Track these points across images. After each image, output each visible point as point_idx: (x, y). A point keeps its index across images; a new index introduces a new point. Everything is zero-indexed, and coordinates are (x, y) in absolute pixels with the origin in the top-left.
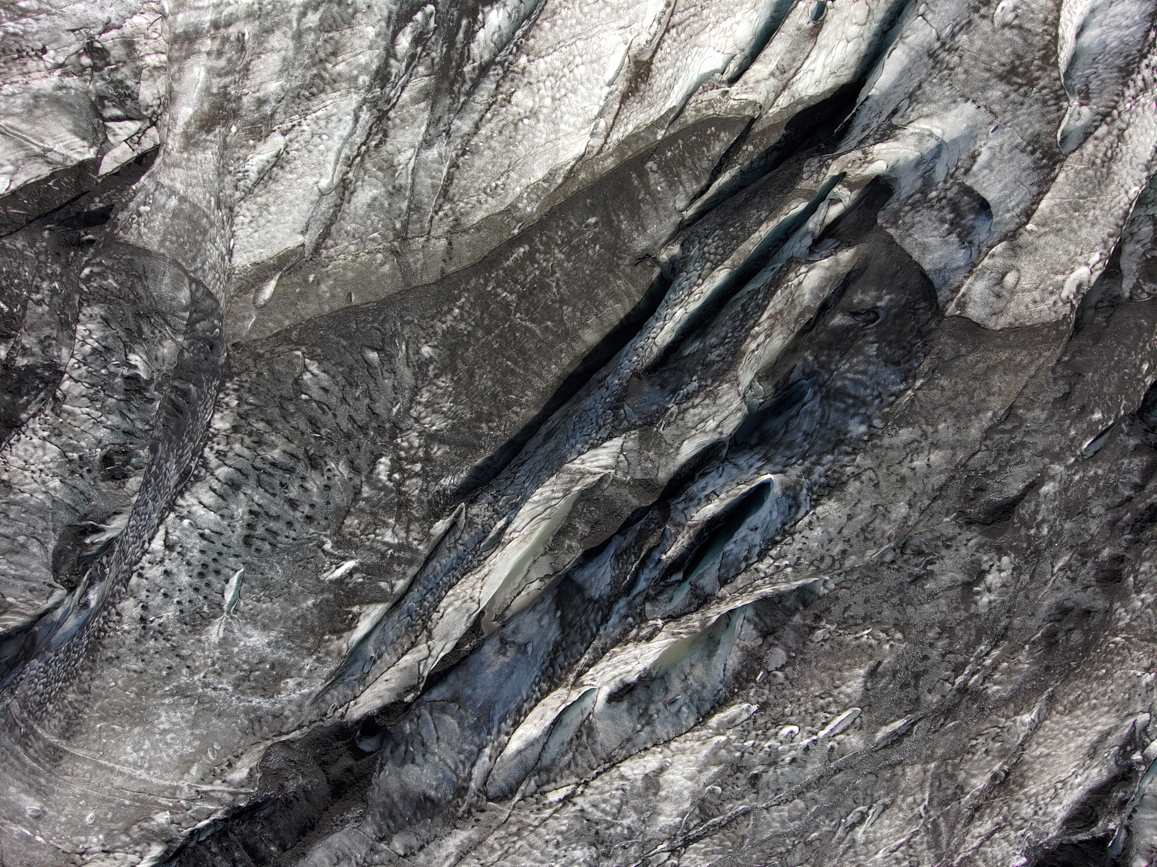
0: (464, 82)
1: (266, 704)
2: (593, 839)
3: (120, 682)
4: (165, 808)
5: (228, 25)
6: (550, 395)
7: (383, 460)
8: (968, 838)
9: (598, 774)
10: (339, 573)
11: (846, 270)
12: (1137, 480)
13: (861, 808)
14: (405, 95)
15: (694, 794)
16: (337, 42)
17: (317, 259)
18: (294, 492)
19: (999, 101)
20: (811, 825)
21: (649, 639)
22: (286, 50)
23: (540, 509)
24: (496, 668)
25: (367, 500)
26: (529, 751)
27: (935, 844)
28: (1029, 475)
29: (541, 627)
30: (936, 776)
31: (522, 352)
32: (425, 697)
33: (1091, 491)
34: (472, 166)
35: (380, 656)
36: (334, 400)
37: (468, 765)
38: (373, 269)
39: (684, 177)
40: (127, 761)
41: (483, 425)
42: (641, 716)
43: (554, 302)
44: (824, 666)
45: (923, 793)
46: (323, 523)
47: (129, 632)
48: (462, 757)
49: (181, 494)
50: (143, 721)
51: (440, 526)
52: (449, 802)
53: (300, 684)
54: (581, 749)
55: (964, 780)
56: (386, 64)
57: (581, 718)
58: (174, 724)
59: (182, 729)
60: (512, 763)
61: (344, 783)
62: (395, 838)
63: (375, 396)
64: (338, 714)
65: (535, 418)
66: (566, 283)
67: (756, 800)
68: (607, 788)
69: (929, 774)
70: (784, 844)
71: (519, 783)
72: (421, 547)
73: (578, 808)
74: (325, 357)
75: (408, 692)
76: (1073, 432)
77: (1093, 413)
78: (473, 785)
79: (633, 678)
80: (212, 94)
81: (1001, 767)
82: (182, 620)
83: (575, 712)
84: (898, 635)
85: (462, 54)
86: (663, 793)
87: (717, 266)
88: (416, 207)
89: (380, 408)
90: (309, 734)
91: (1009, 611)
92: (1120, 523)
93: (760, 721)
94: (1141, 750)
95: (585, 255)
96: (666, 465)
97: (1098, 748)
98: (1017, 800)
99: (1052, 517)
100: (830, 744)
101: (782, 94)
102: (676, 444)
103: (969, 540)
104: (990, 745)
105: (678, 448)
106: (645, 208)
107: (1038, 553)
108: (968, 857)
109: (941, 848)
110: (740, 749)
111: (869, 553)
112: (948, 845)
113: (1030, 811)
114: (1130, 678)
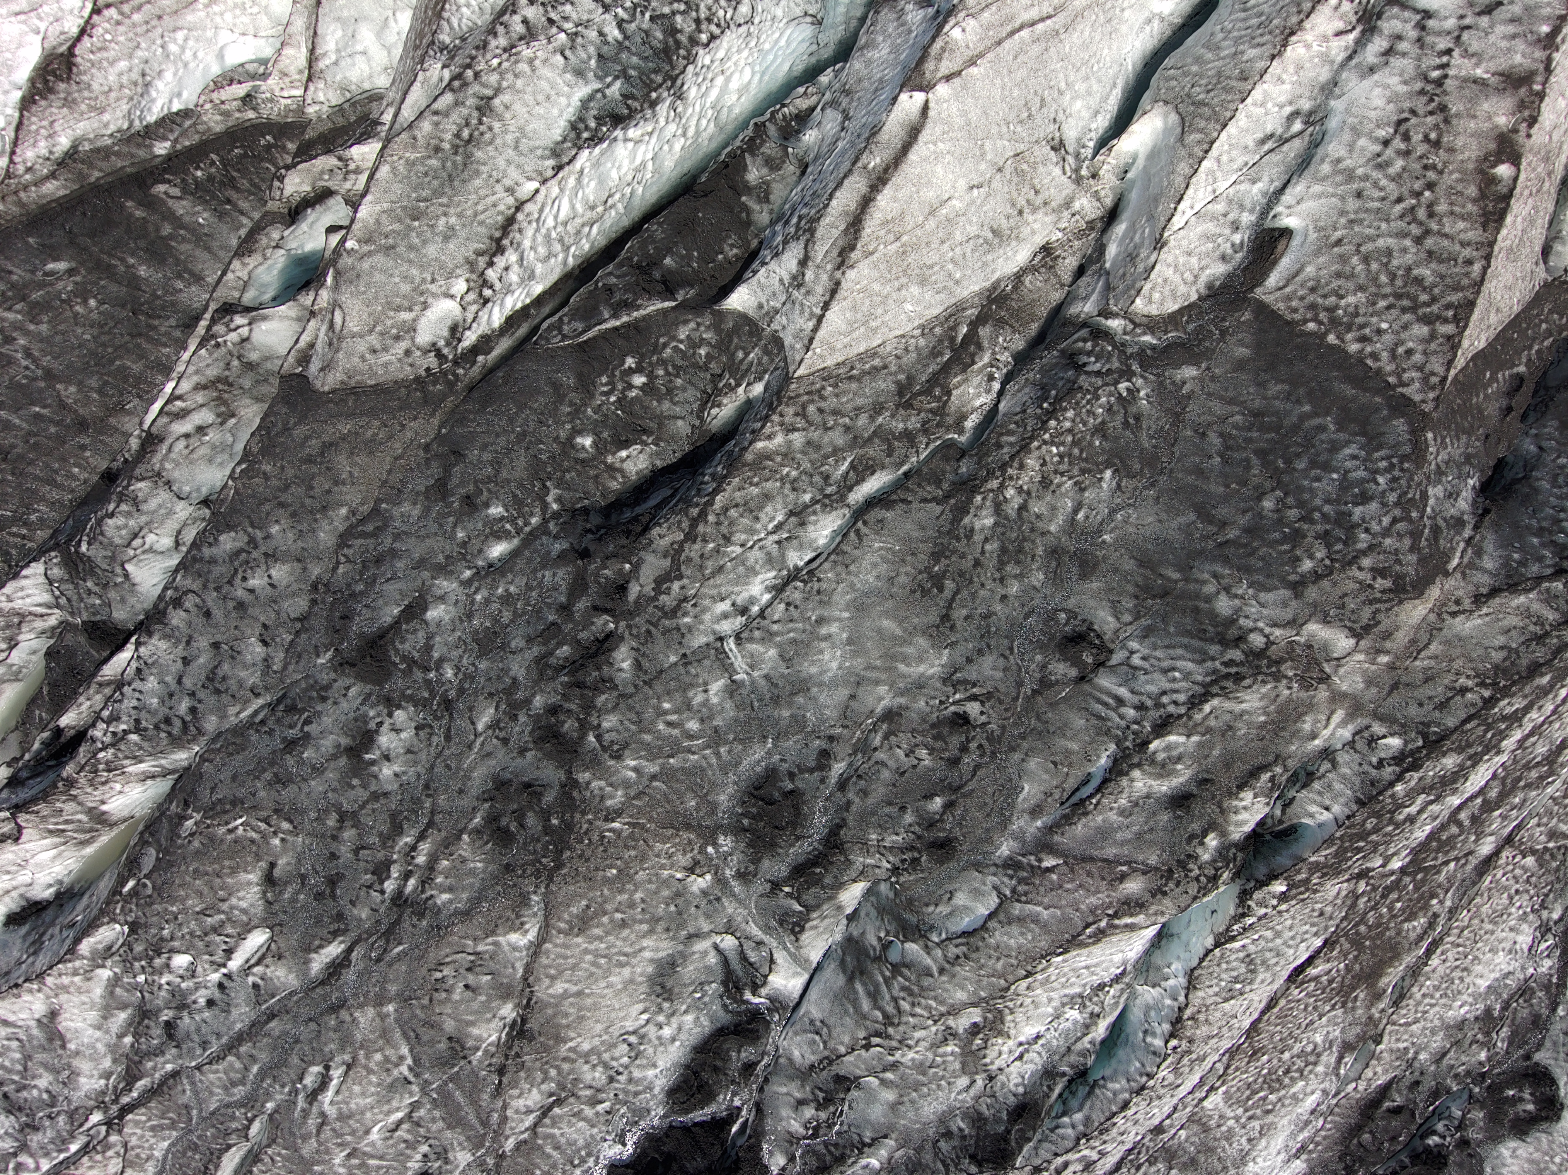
2: (6, 1105)
8: (509, 1113)
12: (563, 599)
15: (113, 1049)
20: (260, 1092)
27: (455, 1121)
28: (403, 595)
33: (507, 616)
42: (34, 943)
43: (32, 379)
44: (196, 871)
45: (396, 1047)
66: (46, 352)
67: (180, 1056)
69: (389, 1020)
70: (233, 1118)
76: (460, 535)
77: (487, 505)
79: (42, 893)
84: (286, 825)
86: (71, 1047)
91: (427, 787)
92: (553, 661)
93: (139, 948)
94: (755, 989)
95: (69, 314)
96: (123, 600)
97: (669, 984)
98: (565, 1059)
99: (455, 653)
100: (251, 979)
101: (312, 87)
102: (118, 570)
103: (348, 688)
104: (471, 979)
105: (127, 576)
106: (184, 247)
107: (448, 704)
108: (525, 1142)
109: (472, 1127)
110: (136, 987)
111: (232, 711)
112: (485, 1123)
113: (599, 1076)
114: (666, 883)
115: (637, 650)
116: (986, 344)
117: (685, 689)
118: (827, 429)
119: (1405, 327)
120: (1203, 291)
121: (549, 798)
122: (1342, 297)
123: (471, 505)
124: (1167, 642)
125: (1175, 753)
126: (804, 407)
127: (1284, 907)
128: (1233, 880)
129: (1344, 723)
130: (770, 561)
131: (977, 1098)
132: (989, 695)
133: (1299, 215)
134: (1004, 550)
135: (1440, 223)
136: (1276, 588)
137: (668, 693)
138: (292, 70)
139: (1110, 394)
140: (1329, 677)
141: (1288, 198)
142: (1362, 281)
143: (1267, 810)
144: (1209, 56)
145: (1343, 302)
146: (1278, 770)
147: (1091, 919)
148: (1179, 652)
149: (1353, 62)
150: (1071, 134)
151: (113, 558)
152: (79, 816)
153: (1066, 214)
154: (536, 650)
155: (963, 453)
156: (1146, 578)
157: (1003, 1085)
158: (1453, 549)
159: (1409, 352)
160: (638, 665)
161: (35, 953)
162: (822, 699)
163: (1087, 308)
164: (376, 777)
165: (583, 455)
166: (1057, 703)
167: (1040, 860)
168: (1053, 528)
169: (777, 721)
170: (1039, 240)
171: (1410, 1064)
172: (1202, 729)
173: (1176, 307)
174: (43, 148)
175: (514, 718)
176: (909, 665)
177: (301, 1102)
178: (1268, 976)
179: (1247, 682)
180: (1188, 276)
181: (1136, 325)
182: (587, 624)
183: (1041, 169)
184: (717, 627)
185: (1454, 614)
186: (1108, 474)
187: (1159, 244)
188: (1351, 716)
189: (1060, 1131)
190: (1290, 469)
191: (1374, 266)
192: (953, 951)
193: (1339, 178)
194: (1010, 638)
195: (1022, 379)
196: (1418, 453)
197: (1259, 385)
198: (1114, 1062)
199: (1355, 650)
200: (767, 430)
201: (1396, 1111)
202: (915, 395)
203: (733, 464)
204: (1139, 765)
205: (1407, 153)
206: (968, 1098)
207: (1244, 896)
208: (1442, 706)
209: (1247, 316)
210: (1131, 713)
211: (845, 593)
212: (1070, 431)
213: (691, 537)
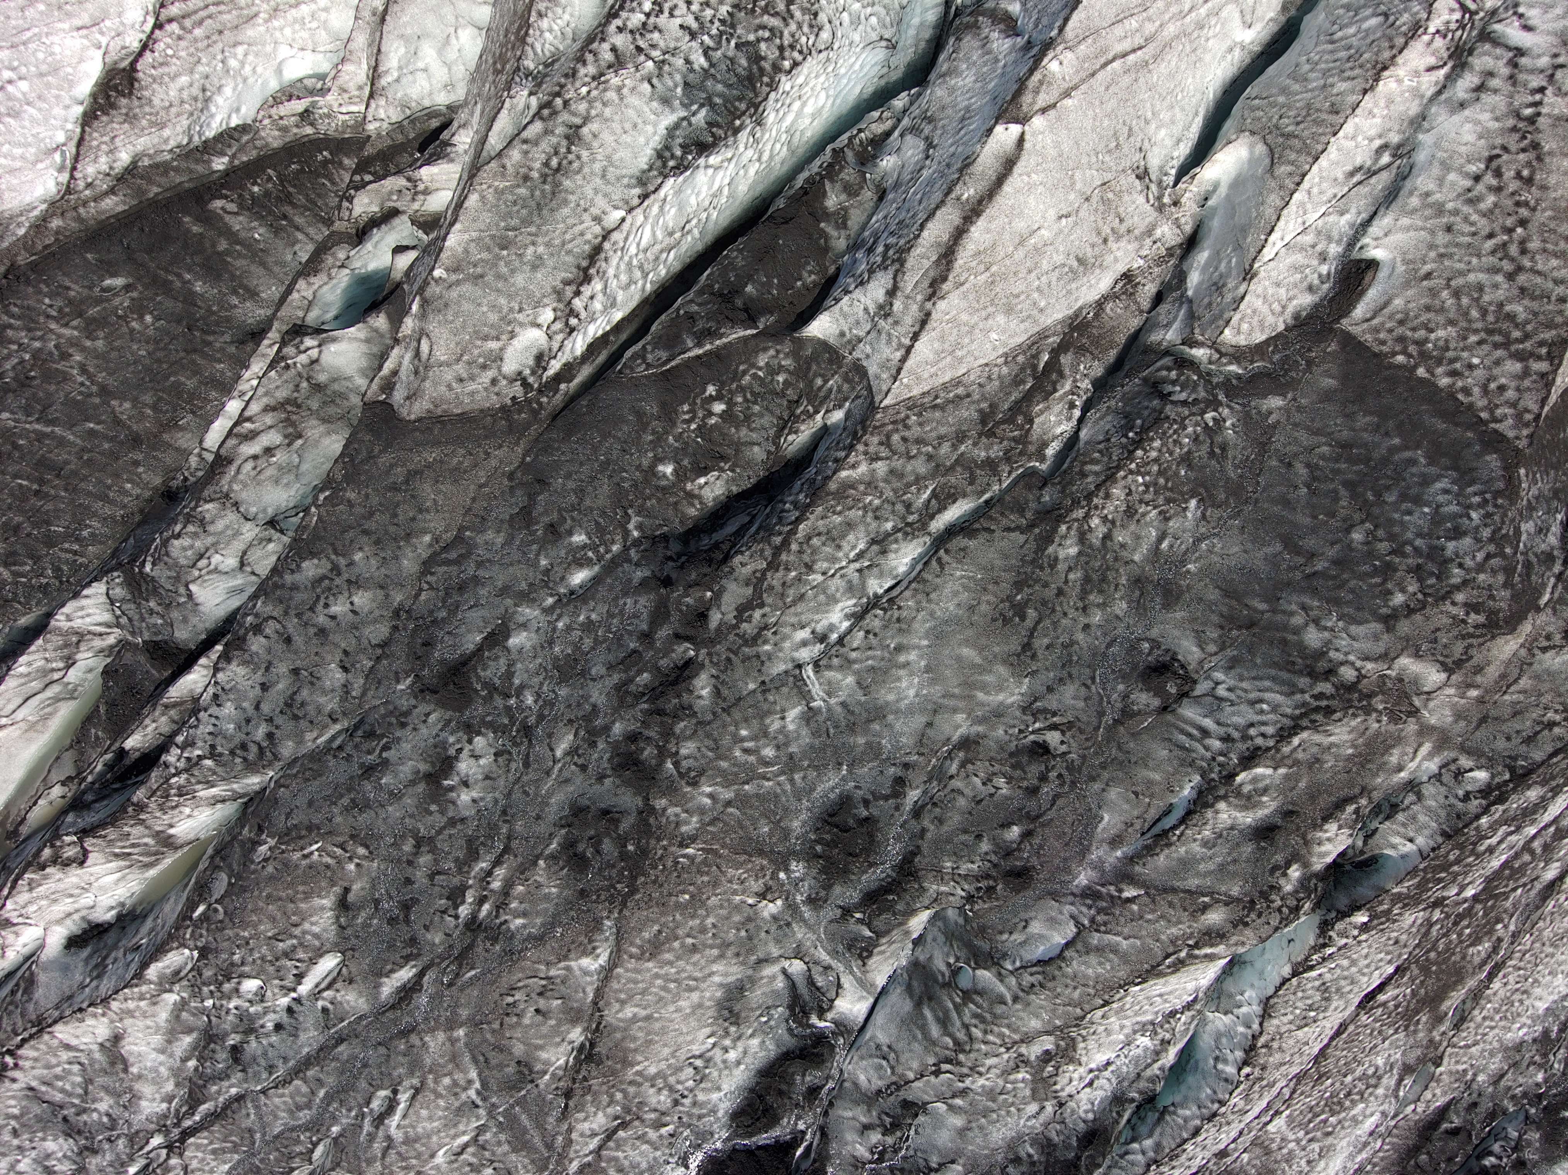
2: (65, 1128)
8: (574, 1136)
9: (26, 1040)
12: (644, 627)
15: (176, 1073)
20: (326, 1116)
23: (36, 685)
27: (520, 1144)
28: (485, 623)
30: (474, 1048)
31: (46, 465)
33: (588, 643)
42: (96, 966)
43: (88, 395)
44: (269, 896)
45: (465, 1071)
54: (10, 1008)
66: (102, 368)
67: (246, 1080)
68: (52, 1060)
69: (461, 1044)
70: (298, 1142)
76: (544, 562)
77: (570, 533)
79: (104, 916)
84: (361, 851)
86: (133, 1070)
91: (504, 812)
92: (633, 688)
93: (208, 973)
94: (821, 1013)
95: (125, 329)
96: (185, 620)
97: (736, 1009)
98: (631, 1083)
99: (536, 680)
100: (320, 1004)
101: (373, 104)
102: (182, 590)
103: (427, 715)
104: (542, 1003)
105: (190, 596)
106: (239, 263)
107: (527, 731)
108: (589, 1164)
109: (536, 1150)
110: (203, 1011)
111: (309, 736)
112: (550, 1146)
113: (664, 1099)
114: (737, 908)
115: (717, 677)
116: (1067, 372)
117: (762, 715)
118: (910, 458)
119: (1497, 363)
120: (1290, 321)
121: (625, 825)
122: (1432, 331)
123: (555, 532)
124: (1254, 673)
125: (1261, 785)
126: (888, 436)
127: (1363, 937)
128: (1313, 910)
129: (1430, 756)
130: (851, 589)
131: (1046, 1125)
132: (1070, 725)
133: (1387, 247)
134: (1087, 579)
135: (1532, 259)
136: (1367, 621)
137: (746, 720)
138: (352, 86)
139: (1197, 424)
140: (1418, 711)
141: (1375, 230)
142: (1451, 315)
143: (1350, 841)
144: (1296, 87)
145: (1433, 336)
146: (1363, 802)
147: (1171, 950)
148: (1267, 683)
149: (1443, 97)
150: (1154, 162)
151: (177, 579)
152: (146, 840)
153: (1148, 242)
154: (616, 678)
155: (1045, 481)
156: (1231, 608)
157: (1073, 1112)
158: (1544, 585)
159: (1502, 388)
160: (717, 693)
161: (99, 977)
162: (898, 726)
163: (1171, 336)
164: (454, 803)
165: (664, 483)
166: (1139, 733)
167: (1120, 891)
168: (1136, 558)
169: (853, 748)
170: (1121, 268)
171: (1469, 1086)
172: (1289, 762)
173: (1264, 337)
174: (103, 163)
175: (593, 744)
176: (988, 693)
177: (367, 1127)
178: (1341, 1003)
179: (1338, 715)
180: (1276, 307)
181: (1222, 355)
182: (667, 651)
183: (1126, 198)
184: (796, 655)
185: (1544, 650)
186: (1193, 503)
187: (1249, 275)
188: (1438, 749)
189: (1130, 1157)
190: (1380, 501)
191: (1465, 301)
192: (1027, 979)
193: (1428, 212)
194: (1092, 667)
195: (1103, 407)
196: (1511, 489)
197: (1347, 416)
198: (1183, 1088)
199: (1445, 684)
200: (852, 459)
201: (1454, 1132)
202: (998, 424)
203: (816, 492)
204: (1224, 798)
205: (1498, 190)
206: (1036, 1124)
207: (1325, 926)
208: (1529, 740)
209: (1333, 347)
210: (1216, 744)
211: (925, 621)
212: (1156, 460)
213: (773, 565)
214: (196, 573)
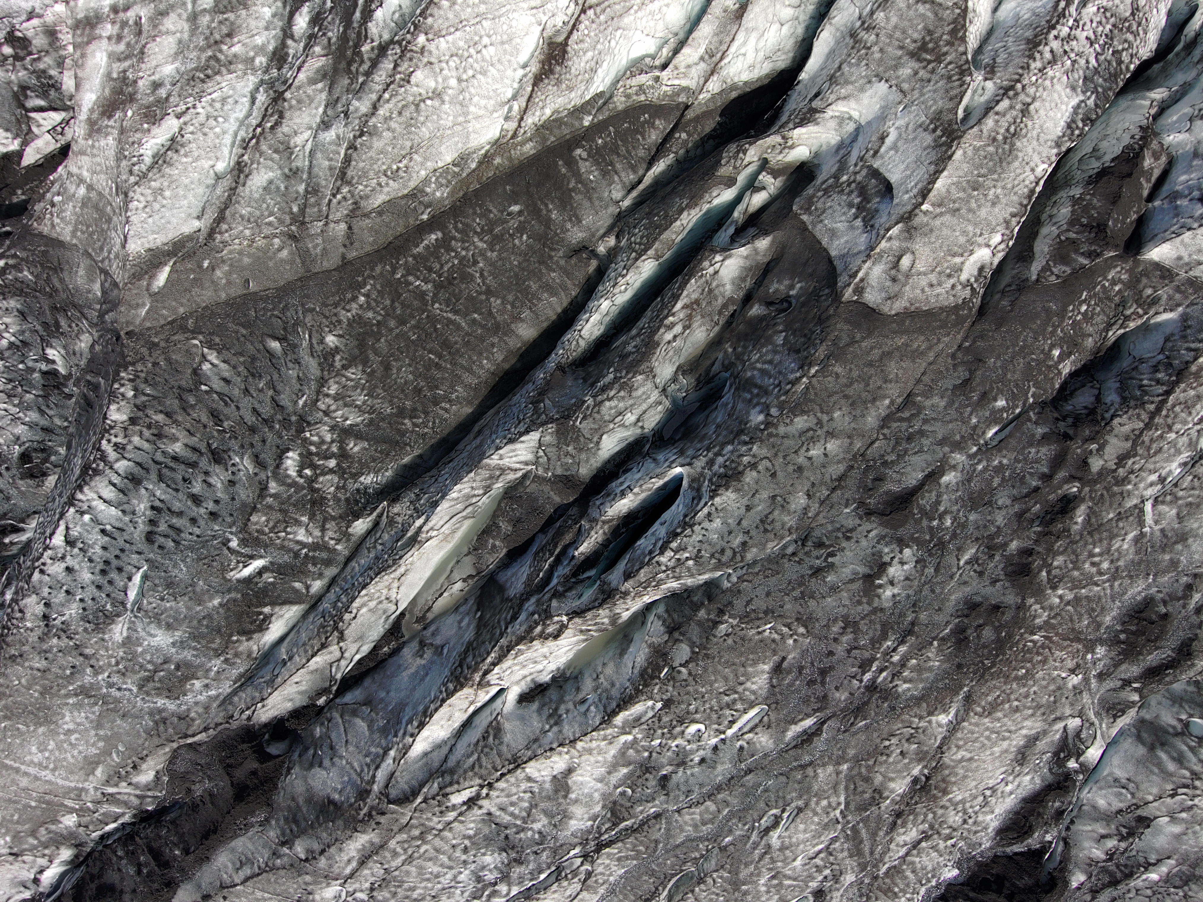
0: (362, 62)
1: (171, 706)
2: (503, 844)
3: (23, 681)
4: (71, 811)
5: (126, 9)
6: (484, 392)
7: (290, 454)
8: (892, 846)
9: (503, 775)
10: (247, 572)
11: (766, 260)
12: (1045, 470)
13: (774, 811)
14: (302, 76)
15: (604, 797)
16: (232, 23)
17: (212, 244)
18: (197, 488)
19: (909, 80)
20: (724, 829)
21: (556, 636)
22: (181, 32)
23: (460, 507)
24: (412, 670)
25: (275, 496)
26: (435, 754)
27: (856, 852)
28: (928, 465)
29: (460, 628)
30: (850, 779)
31: (446, 344)
32: (338, 701)
33: (996, 481)
34: (370, 148)
35: (291, 658)
36: (236, 392)
37: (373, 767)
38: (270, 254)
39: (618, 166)
40: (32, 762)
41: (406, 421)
42: (550, 716)
43: (479, 293)
44: (727, 662)
45: (838, 796)
46: (229, 519)
47: (32, 630)
48: (368, 760)
49: (80, 488)
50: (47, 721)
51: (360, 526)
52: (351, 805)
53: (207, 686)
54: (486, 750)
55: (882, 784)
56: (283, 45)
57: (490, 719)
58: (79, 724)
59: (86, 730)
60: (417, 766)
61: (247, 786)
62: (297, 842)
63: (279, 388)
64: (244, 717)
65: (469, 416)
66: (491, 273)
67: (667, 802)
68: (514, 790)
69: (842, 776)
70: (697, 849)
71: (422, 785)
72: (339, 547)
73: (484, 811)
74: (224, 346)
75: (319, 694)
76: (974, 421)
77: (996, 400)
78: (375, 787)
79: (545, 678)
80: (112, 79)
81: (921, 771)
82: (84, 619)
83: (486, 712)
84: (802, 630)
85: (359, 34)
86: (573, 796)
87: (640, 255)
88: (313, 190)
89: (284, 400)
90: (215, 737)
91: (913, 605)
92: (1028, 515)
93: (666, 719)
94: (1076, 757)
95: (510, 245)
96: (587, 461)
97: (1027, 753)
98: (942, 807)
99: (955, 508)
100: (739, 743)
102: (596, 439)
103: (869, 531)
104: (905, 747)
105: (599, 443)
106: (578, 197)
107: (942, 545)
108: (895, 867)
109: (864, 857)
110: (648, 749)
111: (770, 545)
112: (872, 853)
113: (958, 819)
114: (1054, 680)
115: (1091, 509)
117: (1112, 537)
121: (1006, 617)
123: (985, 398)
137: (1101, 541)
138: (682, 65)
151: (597, 430)
152: (605, 620)
154: (1017, 507)
160: (1088, 520)
161: (557, 724)
162: (1194, 546)
164: (879, 597)
165: (1051, 363)
169: (1159, 563)
174: (537, 116)
175: (991, 557)
182: (1058, 488)
184: (1145, 493)
213: (1148, 426)
214: (611, 426)
